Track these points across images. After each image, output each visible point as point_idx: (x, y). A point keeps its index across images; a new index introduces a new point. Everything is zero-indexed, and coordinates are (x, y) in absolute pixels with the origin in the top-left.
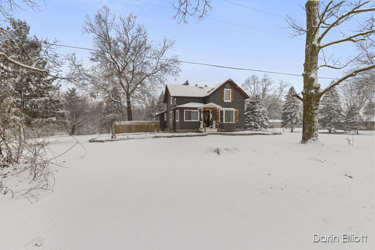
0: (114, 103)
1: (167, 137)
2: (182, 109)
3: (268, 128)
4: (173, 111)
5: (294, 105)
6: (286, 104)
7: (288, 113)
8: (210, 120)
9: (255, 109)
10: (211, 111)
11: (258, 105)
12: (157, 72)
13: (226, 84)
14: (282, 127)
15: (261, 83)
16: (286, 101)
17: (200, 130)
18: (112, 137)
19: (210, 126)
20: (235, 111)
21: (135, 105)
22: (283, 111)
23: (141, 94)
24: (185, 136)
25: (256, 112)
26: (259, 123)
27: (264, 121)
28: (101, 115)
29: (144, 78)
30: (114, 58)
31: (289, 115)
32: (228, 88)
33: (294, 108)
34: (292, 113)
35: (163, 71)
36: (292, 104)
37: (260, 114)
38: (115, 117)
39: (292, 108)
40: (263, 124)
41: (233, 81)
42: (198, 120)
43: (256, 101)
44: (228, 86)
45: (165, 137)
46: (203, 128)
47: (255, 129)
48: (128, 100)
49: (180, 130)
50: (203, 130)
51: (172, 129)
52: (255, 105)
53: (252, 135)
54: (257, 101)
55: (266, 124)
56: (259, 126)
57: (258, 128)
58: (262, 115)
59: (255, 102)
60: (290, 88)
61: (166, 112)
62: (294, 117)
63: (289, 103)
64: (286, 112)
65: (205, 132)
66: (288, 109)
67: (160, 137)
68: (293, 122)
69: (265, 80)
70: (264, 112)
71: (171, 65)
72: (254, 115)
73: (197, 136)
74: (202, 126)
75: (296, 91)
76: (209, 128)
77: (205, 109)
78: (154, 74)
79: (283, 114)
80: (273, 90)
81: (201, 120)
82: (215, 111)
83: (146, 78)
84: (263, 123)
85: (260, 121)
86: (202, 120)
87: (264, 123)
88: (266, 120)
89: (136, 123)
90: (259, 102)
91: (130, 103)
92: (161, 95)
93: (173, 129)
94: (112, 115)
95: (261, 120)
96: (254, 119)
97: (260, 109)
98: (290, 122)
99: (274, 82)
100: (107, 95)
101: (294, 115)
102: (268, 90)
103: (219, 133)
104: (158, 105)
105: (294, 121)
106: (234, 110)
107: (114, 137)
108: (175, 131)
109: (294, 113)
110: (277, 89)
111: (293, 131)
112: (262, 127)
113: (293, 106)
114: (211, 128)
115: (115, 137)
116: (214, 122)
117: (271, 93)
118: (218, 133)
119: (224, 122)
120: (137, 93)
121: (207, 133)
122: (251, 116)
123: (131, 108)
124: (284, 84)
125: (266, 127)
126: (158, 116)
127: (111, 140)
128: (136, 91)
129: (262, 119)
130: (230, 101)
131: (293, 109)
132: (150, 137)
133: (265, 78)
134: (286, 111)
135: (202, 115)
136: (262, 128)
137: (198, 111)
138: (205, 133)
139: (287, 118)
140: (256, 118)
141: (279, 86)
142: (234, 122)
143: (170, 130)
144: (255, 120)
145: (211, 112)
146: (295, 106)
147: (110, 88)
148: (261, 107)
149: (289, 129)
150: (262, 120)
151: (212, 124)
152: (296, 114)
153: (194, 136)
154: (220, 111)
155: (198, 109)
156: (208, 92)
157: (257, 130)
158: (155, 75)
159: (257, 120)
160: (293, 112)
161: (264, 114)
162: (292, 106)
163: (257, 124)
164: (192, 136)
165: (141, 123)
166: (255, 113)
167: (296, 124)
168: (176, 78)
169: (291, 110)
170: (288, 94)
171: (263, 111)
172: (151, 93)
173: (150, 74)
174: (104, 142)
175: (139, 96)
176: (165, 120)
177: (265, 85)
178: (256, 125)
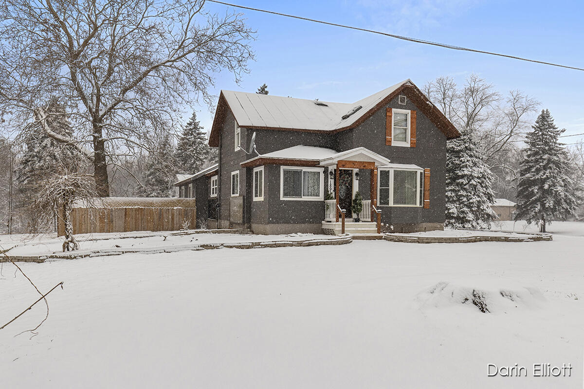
0: (52, 144)
1: (237, 247)
2: (273, 165)
3: (493, 220)
4: (245, 169)
5: (549, 160)
6: (529, 156)
7: (534, 183)
8: (354, 198)
9: (459, 167)
10: (356, 170)
11: (469, 159)
12: (184, 56)
13: (397, 95)
14: (516, 219)
15: (463, 99)
16: (530, 150)
17: (325, 225)
18: (66, 247)
19: (354, 216)
20: (421, 173)
21: (117, 152)
22: (522, 175)
23: (135, 120)
24: (292, 245)
25: (463, 177)
26: (469, 206)
27: (484, 202)
28: (11, 178)
29: (146, 74)
30: (56, 11)
31: (537, 187)
32: (401, 107)
33: (550, 168)
34: (543, 181)
35: (202, 55)
36: (546, 156)
37: (473, 182)
38: (76, 185)
39: (545, 168)
40: (482, 210)
41: (416, 88)
42: (321, 198)
43: (463, 147)
44: (403, 101)
45: (231, 247)
46: (337, 221)
47: (460, 225)
48: (96, 135)
49: (268, 227)
50: (337, 226)
51: (241, 221)
52: (460, 157)
53: (475, 241)
54: (466, 147)
55: (490, 211)
56: (470, 216)
57: (469, 221)
58: (479, 186)
59: (459, 148)
60: (541, 113)
61: (216, 173)
62: (549, 192)
63: (536, 153)
64: (528, 178)
65: (343, 232)
66: (533, 170)
67: (217, 247)
68: (547, 205)
69: (472, 92)
70: (484, 177)
71: (226, 38)
72: (458, 184)
73: (324, 243)
74: (331, 215)
75: (555, 123)
76: (352, 219)
77: (343, 166)
78: (175, 61)
79: (520, 185)
80: (493, 120)
81: (327, 196)
82: (367, 171)
83: (151, 73)
84: (481, 207)
85: (472, 203)
86: (332, 198)
87: (485, 208)
88: (489, 199)
89: (126, 204)
90: (470, 150)
91: (103, 145)
92: (190, 124)
93: (244, 223)
94: (66, 177)
95: (475, 199)
96: (457, 195)
97: (474, 168)
98: (538, 207)
99: (497, 98)
100: (32, 120)
101: (550, 186)
102: (482, 117)
103: (382, 234)
104: (179, 154)
105: (549, 203)
106: (419, 170)
107: (71, 245)
108: (250, 227)
109: (549, 182)
110: (503, 115)
111: (546, 230)
112: (477, 219)
113: (548, 164)
114: (357, 220)
115: (76, 247)
116: (366, 202)
117: (488, 126)
118: (377, 235)
119: (391, 204)
120: (122, 116)
121: (351, 235)
122: (450, 188)
123: (105, 160)
124: (523, 102)
125: (488, 217)
126: (191, 185)
127: (63, 254)
128: (119, 112)
129: (479, 196)
130: (409, 145)
131: (548, 170)
132: (186, 248)
133: (472, 86)
134: (528, 175)
135: (331, 182)
136: (480, 221)
137: (321, 170)
138: (343, 236)
139: (532, 194)
140: (462, 193)
141: (509, 108)
142: (418, 205)
143: (232, 225)
144: (459, 200)
145: (357, 174)
146: (554, 162)
147: (43, 100)
148: (475, 164)
149: (537, 224)
150: (478, 199)
151: (358, 208)
152: (554, 185)
153: (317, 244)
154: (381, 171)
155: (322, 164)
156: (344, 118)
157: (464, 227)
158: (178, 64)
159: (465, 199)
160: (547, 178)
161: (483, 182)
162: (545, 162)
163: (465, 209)
164: (309, 245)
165: (141, 203)
166: (460, 181)
167: (554, 210)
168: (238, 78)
169: (541, 173)
170: (533, 130)
171: (480, 175)
172: (165, 117)
173: (163, 62)
174: (42, 261)
175: (127, 125)
176: (213, 195)
177: (472, 105)
178: (463, 212)
